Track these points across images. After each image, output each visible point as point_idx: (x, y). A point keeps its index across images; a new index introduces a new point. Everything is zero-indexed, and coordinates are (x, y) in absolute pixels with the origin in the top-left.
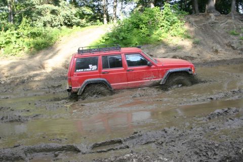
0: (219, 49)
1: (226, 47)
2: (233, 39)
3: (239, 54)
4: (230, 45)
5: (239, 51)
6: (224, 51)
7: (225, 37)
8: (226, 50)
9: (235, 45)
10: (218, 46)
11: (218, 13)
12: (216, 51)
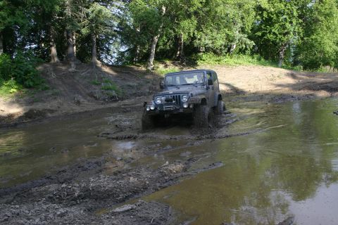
0: (82, 100)
1: (89, 98)
2: (95, 89)
3: (102, 104)
4: (92, 95)
5: (102, 102)
6: (86, 102)
7: (87, 87)
8: (89, 101)
9: (97, 95)
10: (80, 96)
11: (78, 62)
12: (78, 103)
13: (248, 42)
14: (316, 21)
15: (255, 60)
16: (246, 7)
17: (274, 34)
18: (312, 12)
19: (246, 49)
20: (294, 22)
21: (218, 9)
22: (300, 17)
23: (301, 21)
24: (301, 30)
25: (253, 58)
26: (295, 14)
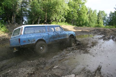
13: (64, 19)
14: (81, 14)
15: (66, 24)
16: (66, 9)
17: (71, 17)
18: (80, 12)
19: (64, 21)
20: (76, 14)
21: (58, 10)
22: (77, 13)
23: (77, 14)
24: (77, 16)
25: (66, 23)
26: (76, 12)
